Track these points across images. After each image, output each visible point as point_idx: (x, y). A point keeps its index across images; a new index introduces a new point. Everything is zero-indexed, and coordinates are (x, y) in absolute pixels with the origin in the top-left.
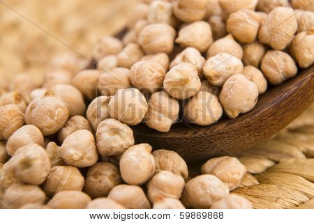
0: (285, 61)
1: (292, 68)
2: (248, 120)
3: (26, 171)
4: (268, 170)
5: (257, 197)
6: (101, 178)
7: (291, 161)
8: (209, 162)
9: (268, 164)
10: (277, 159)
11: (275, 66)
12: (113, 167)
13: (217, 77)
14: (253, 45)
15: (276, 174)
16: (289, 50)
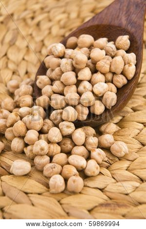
0: (123, 79)
1: (125, 81)
2: (116, 109)
3: (43, 152)
4: (121, 120)
5: (122, 136)
6: (66, 145)
7: (129, 115)
8: (102, 127)
9: (120, 118)
10: (124, 115)
11: (119, 82)
12: (70, 140)
13: (100, 94)
14: (108, 74)
15: (125, 123)
16: (123, 73)
